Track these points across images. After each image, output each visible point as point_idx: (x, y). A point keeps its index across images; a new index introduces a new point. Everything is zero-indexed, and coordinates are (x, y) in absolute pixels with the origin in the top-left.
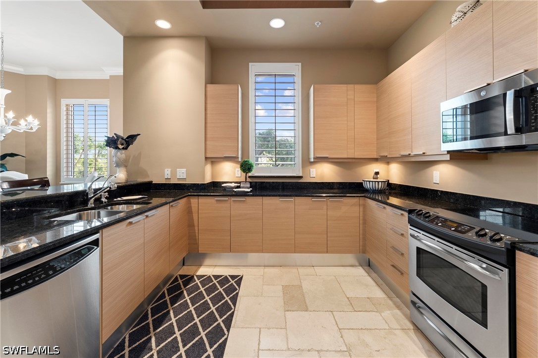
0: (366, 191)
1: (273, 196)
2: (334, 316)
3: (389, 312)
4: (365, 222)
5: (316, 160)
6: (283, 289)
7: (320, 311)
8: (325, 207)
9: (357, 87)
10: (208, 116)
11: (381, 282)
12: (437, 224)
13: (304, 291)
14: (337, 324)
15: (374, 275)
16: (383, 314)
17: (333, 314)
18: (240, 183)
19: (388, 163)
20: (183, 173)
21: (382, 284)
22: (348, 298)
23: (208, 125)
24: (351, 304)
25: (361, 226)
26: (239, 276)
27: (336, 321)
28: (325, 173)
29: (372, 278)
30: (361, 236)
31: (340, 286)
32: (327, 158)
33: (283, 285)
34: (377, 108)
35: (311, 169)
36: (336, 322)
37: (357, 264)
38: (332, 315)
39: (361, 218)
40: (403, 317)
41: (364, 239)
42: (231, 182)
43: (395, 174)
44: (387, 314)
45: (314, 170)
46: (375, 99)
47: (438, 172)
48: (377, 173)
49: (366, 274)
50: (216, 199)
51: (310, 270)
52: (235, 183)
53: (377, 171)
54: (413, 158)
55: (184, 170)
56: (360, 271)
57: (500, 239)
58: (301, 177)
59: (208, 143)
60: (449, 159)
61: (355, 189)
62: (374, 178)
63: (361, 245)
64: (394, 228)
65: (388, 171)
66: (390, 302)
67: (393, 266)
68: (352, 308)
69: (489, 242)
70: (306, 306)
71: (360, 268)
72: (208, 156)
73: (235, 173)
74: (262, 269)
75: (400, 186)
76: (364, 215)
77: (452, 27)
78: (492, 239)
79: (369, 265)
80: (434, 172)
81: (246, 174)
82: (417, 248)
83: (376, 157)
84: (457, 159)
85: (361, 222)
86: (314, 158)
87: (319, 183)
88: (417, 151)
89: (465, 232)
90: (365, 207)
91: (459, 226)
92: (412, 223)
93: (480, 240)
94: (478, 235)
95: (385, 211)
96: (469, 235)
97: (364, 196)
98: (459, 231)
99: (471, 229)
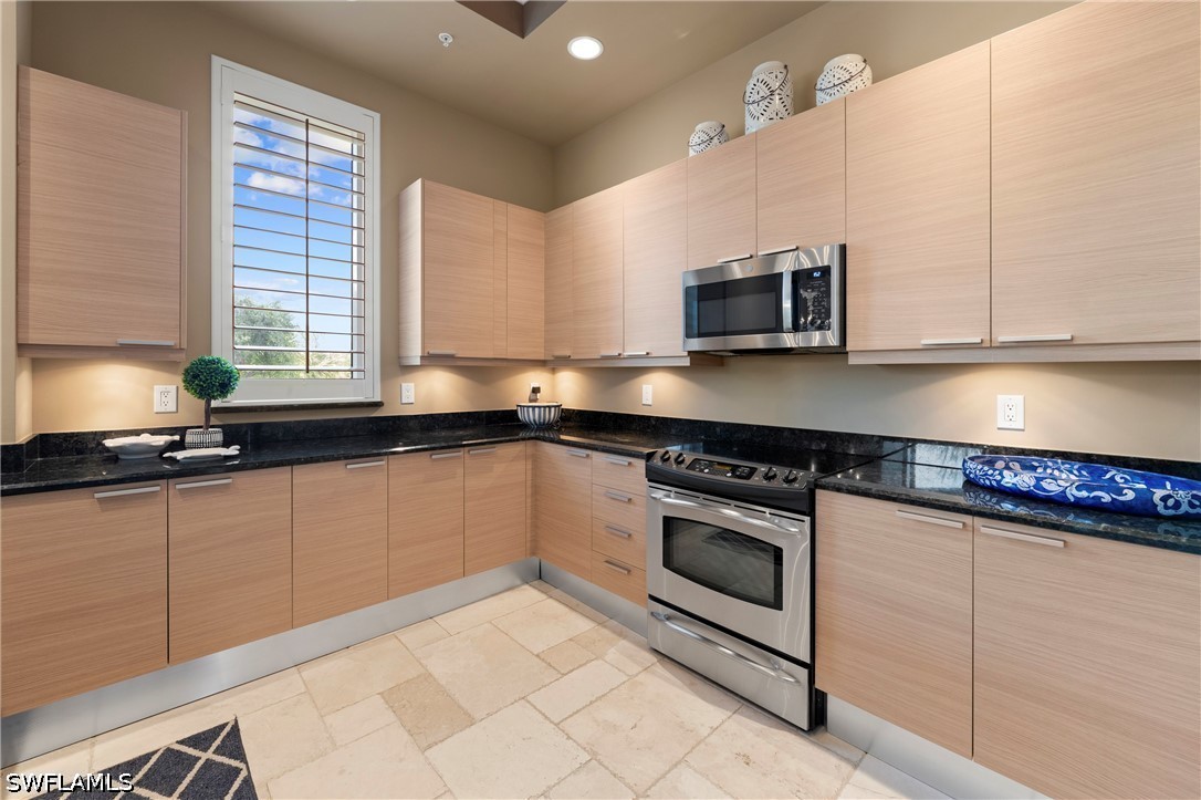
0: (525, 426)
1: (326, 459)
2: (532, 705)
3: (613, 650)
4: (536, 491)
5: (426, 363)
6: (387, 702)
7: (501, 709)
8: (460, 471)
9: (512, 208)
11: (574, 601)
12: (702, 471)
13: (443, 683)
14: (546, 717)
15: (557, 592)
16: (607, 658)
17: (529, 702)
18: (182, 431)
19: (554, 371)
21: (578, 605)
22: (538, 656)
24: (549, 665)
25: (529, 500)
26: (223, 727)
27: (540, 712)
28: (434, 392)
29: (557, 600)
30: (529, 521)
31: (512, 639)
32: (452, 357)
33: (381, 690)
34: (546, 263)
35: (403, 385)
36: (543, 714)
37: (519, 582)
38: (528, 705)
39: (529, 483)
40: (636, 648)
41: (535, 526)
42: (137, 433)
43: (567, 390)
44: (612, 654)
45: (412, 385)
46: (543, 242)
47: (650, 387)
48: (536, 390)
49: (544, 596)
50: (97, 495)
51: (428, 629)
52: (155, 432)
53: (536, 385)
54: (629, 361)
56: (530, 595)
57: (795, 480)
58: (379, 404)
60: (688, 364)
61: (500, 425)
62: (531, 401)
63: (529, 539)
64: (611, 491)
65: (553, 387)
66: (605, 632)
67: (607, 562)
68: (555, 672)
69: (785, 485)
70: (466, 713)
71: (526, 587)
72: (28, 337)
73: (150, 401)
74: (293, 675)
75: (580, 413)
76: (535, 476)
77: (692, 153)
78: (787, 480)
79: (539, 576)
80: (644, 386)
81: (208, 403)
82: (665, 517)
83: (542, 358)
84: (702, 364)
85: (529, 491)
86: (422, 357)
87: (424, 416)
88: (635, 349)
89: (748, 477)
90: (535, 460)
91: (734, 468)
92: (655, 477)
93: (774, 484)
94: (768, 477)
95: (589, 461)
96: (757, 480)
97: (537, 438)
98: (740, 477)
99: (753, 471)
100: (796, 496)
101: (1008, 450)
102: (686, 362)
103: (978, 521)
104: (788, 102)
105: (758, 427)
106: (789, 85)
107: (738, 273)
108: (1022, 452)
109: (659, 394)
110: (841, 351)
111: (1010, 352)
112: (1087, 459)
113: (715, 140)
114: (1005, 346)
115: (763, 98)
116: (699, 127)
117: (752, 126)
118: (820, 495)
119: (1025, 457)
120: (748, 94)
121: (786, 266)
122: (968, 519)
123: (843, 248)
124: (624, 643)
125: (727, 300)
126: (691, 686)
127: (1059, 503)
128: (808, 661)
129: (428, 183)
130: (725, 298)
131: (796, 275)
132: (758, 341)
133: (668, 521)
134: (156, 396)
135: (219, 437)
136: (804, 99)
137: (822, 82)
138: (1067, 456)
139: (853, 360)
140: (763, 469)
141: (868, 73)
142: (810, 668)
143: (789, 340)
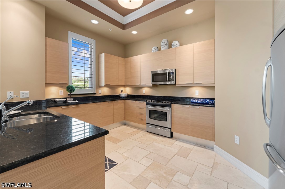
0: (121, 97)
4: (125, 109)
8: (113, 105)
9: (119, 58)
10: (47, 57)
12: (155, 103)
13: (115, 137)
14: (133, 139)
16: (140, 133)
17: (130, 138)
18: (66, 98)
19: (125, 87)
20: (27, 94)
21: (133, 128)
23: (47, 63)
24: (131, 134)
28: (105, 91)
29: (129, 127)
30: (123, 114)
31: (124, 132)
35: (99, 90)
37: (121, 125)
40: (144, 132)
43: (128, 91)
45: (101, 90)
46: (124, 64)
47: (144, 90)
48: (122, 91)
49: (127, 127)
50: (62, 108)
52: (60, 98)
53: (122, 90)
55: (27, 92)
56: (124, 127)
58: (95, 94)
59: (47, 74)
61: (116, 98)
62: (121, 93)
63: (123, 117)
64: (140, 107)
65: (125, 90)
66: (139, 130)
67: (139, 119)
70: (120, 140)
72: (48, 82)
73: (59, 93)
75: (131, 95)
76: (125, 106)
77: (152, 52)
78: (168, 103)
79: (125, 124)
80: (143, 90)
81: (70, 93)
82: (149, 110)
83: (124, 85)
84: (154, 86)
85: (124, 109)
86: (105, 85)
87: (103, 96)
88: (143, 84)
89: (162, 103)
90: (125, 103)
91: (160, 102)
92: (148, 104)
93: (166, 103)
94: (165, 103)
95: (135, 103)
96: (163, 103)
97: (125, 99)
98: (161, 103)
99: (163, 102)
100: (169, 105)
101: (197, 98)
102: (152, 86)
103: (191, 106)
104: (168, 46)
105: (163, 96)
106: (168, 43)
107: (159, 72)
108: (198, 98)
109: (146, 91)
110: (175, 84)
111: (195, 85)
112: (205, 98)
113: (156, 50)
114: (195, 84)
115: (164, 45)
116: (153, 47)
117: (162, 49)
118: (172, 104)
119: (198, 99)
120: (162, 44)
121: (167, 72)
122: (189, 106)
123: (175, 69)
124: (142, 131)
125: (157, 76)
126: (154, 135)
127: (200, 103)
128: (170, 128)
129: (105, 54)
130: (156, 76)
131: (169, 73)
132: (162, 83)
133: (150, 111)
134: (60, 92)
135: (72, 99)
136: (170, 47)
137: (173, 44)
138: (203, 98)
139: (177, 86)
140: (164, 102)
141: (179, 44)
142: (171, 129)
143: (168, 83)
